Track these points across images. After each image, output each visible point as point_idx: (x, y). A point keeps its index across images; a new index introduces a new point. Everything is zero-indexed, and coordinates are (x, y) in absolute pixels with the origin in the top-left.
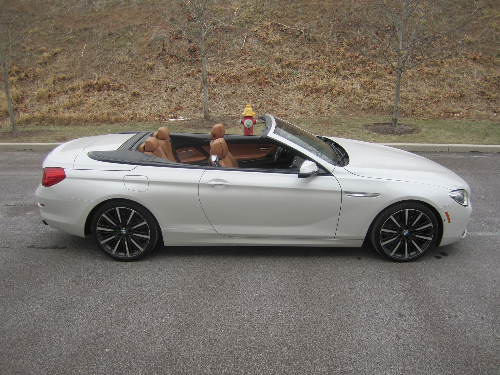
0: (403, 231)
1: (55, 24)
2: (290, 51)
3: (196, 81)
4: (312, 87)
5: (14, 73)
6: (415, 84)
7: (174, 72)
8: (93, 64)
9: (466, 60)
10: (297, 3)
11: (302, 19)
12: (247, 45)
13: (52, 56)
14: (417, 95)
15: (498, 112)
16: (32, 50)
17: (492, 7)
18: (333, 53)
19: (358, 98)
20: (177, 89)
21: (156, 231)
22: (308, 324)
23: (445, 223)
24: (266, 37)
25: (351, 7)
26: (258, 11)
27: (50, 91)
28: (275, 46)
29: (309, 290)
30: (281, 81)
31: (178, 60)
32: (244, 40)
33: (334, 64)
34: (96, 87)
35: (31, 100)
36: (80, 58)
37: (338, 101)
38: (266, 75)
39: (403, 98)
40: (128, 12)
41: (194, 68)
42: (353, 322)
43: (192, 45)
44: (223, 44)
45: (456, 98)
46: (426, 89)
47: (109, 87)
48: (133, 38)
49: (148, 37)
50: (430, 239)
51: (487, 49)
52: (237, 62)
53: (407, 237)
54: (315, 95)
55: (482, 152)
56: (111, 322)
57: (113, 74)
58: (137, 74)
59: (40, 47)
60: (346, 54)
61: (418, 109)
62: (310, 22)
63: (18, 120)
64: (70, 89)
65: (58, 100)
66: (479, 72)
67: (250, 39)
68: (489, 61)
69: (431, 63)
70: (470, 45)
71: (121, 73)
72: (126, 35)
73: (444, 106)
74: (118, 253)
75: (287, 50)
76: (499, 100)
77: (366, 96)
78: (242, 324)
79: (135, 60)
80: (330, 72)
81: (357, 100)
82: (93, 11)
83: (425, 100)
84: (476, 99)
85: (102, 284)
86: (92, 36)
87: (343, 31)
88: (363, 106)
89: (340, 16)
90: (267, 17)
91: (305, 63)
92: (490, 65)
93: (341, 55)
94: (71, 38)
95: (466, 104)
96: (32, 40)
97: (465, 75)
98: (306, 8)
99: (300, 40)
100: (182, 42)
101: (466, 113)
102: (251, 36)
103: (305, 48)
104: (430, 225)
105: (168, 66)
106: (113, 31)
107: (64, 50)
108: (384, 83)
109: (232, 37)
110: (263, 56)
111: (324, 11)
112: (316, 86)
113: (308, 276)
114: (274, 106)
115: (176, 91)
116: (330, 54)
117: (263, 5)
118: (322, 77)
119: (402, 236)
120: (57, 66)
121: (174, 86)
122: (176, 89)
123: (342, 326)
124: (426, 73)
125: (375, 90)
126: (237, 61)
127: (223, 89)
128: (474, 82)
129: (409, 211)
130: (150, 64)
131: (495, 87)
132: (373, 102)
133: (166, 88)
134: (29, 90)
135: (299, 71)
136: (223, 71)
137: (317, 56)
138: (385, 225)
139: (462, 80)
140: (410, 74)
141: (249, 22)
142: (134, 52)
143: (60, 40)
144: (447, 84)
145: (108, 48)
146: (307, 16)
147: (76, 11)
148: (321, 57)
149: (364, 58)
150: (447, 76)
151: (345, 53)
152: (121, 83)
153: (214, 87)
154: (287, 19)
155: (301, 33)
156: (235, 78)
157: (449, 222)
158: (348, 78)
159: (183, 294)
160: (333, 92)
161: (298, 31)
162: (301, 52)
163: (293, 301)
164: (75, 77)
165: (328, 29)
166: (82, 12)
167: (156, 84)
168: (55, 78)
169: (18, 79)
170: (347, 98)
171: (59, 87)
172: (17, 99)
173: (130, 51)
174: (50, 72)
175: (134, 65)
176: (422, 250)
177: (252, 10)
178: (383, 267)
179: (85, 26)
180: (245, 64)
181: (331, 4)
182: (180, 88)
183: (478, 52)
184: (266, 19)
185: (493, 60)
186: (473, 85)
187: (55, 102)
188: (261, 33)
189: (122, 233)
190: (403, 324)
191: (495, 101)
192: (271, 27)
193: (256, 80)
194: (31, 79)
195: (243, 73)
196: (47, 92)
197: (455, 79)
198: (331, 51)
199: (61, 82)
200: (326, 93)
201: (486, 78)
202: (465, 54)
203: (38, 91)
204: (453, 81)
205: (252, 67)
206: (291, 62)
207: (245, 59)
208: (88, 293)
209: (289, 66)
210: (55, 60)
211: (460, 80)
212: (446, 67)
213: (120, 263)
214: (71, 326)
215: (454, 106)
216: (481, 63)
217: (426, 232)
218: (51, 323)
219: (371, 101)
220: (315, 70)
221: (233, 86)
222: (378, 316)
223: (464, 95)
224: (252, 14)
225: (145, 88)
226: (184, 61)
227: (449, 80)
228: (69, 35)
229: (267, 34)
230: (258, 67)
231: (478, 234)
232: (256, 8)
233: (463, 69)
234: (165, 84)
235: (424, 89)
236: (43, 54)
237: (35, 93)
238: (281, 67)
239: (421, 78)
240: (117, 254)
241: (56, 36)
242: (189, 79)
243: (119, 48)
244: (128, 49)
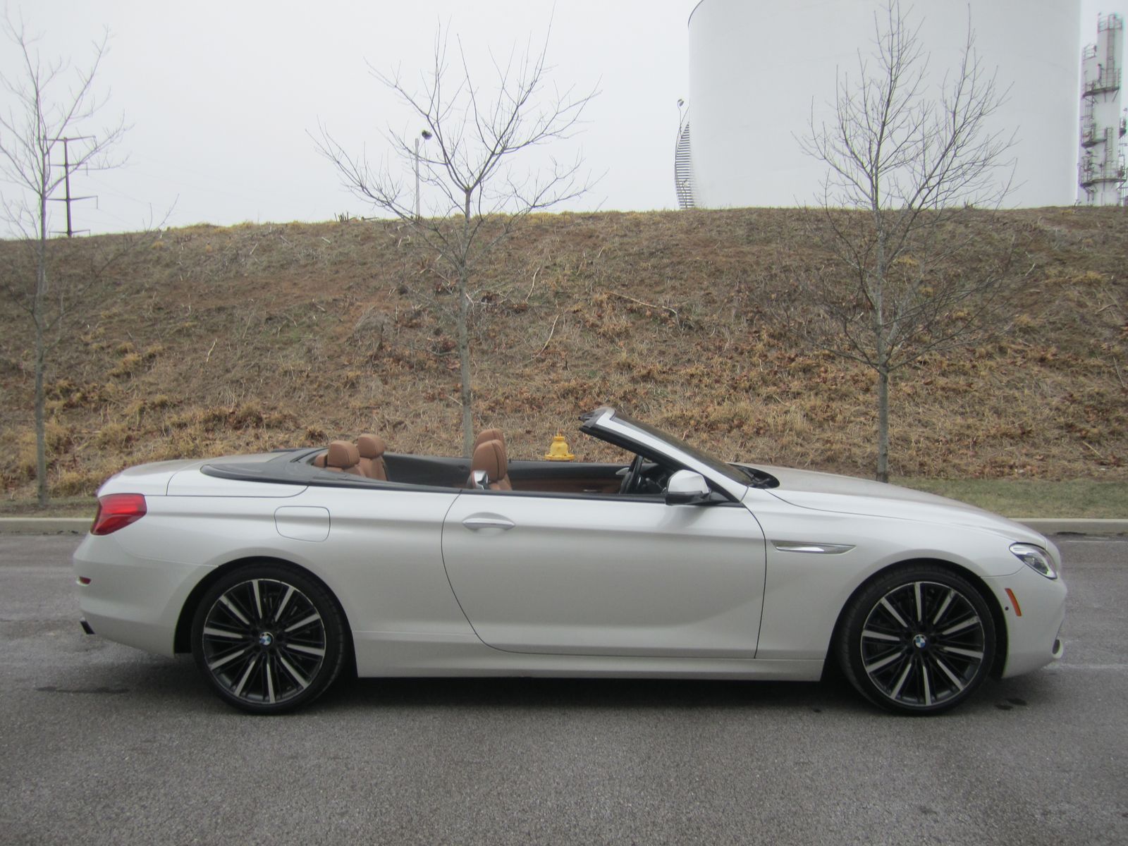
0: (915, 638)
1: (158, 299)
2: (649, 350)
3: (449, 410)
4: (698, 418)
5: (58, 392)
6: (920, 410)
7: (401, 392)
8: (229, 376)
9: (1025, 363)
10: (663, 257)
11: (674, 288)
12: (558, 338)
13: (143, 360)
14: (928, 432)
15: (1109, 464)
16: (102, 348)
17: (1064, 263)
18: (742, 353)
19: (800, 441)
20: (405, 426)
21: (341, 638)
22: (698, 828)
23: (1010, 616)
24: (599, 323)
25: (773, 264)
26: (580, 275)
27: (130, 429)
28: (617, 340)
29: (701, 767)
30: (631, 407)
31: (411, 367)
32: (551, 328)
33: (744, 373)
34: (231, 420)
35: (87, 447)
36: (203, 365)
37: (756, 447)
38: (598, 396)
39: (898, 439)
40: (310, 277)
41: (445, 384)
42: (808, 823)
43: (440, 339)
44: (507, 336)
45: (1013, 438)
46: (945, 421)
47: (259, 421)
48: (317, 325)
49: (349, 325)
50: (979, 655)
51: (1066, 341)
52: (536, 371)
53: (924, 651)
54: (704, 436)
55: (1085, 534)
56: (216, 823)
57: (269, 395)
58: (321, 396)
59: (121, 343)
60: (769, 354)
61: (933, 460)
62: (690, 293)
63: (51, 485)
64: (173, 424)
65: (146, 446)
66: (1057, 385)
67: (564, 326)
68: (1074, 363)
69: (952, 368)
70: (1029, 334)
71: (287, 395)
72: (304, 320)
73: (988, 453)
74: (247, 694)
75: (643, 347)
76: (1107, 440)
77: (817, 437)
78: (535, 827)
79: (319, 367)
80: (735, 388)
81: (797, 444)
82: (239, 275)
83: (947, 442)
84: (1057, 439)
85: (204, 754)
86: (232, 322)
87: (760, 309)
88: (811, 456)
89: (752, 282)
90: (600, 285)
91: (683, 372)
92: (1077, 372)
93: (757, 355)
94: (187, 325)
95: (1035, 449)
96: (106, 329)
97: (1026, 391)
98: (681, 267)
99: (670, 328)
100: (420, 334)
101: (1039, 467)
102: (566, 321)
103: (681, 344)
104: (975, 620)
105: (389, 381)
106: (275, 312)
107: (169, 348)
108: (853, 409)
109: (526, 323)
110: (592, 360)
111: (718, 273)
112: (707, 417)
113: (698, 742)
114: (617, 459)
115: (404, 429)
116: (735, 355)
117: (592, 263)
118: (720, 399)
119: (912, 649)
120: (151, 380)
121: (399, 419)
122: (403, 425)
123: (781, 831)
124: (943, 389)
125: (836, 424)
126: (535, 368)
127: (504, 424)
128: (1048, 404)
129: (923, 587)
130: (351, 374)
131: (1094, 414)
132: (834, 447)
133: (382, 422)
134: (86, 427)
135: (670, 388)
136: (507, 390)
137: (708, 359)
138: (870, 620)
139: (1022, 402)
140: (909, 391)
141: (563, 295)
142: (318, 353)
143: (165, 329)
144: (990, 410)
145: (263, 345)
146: (683, 282)
147: (203, 276)
148: (715, 360)
149: (809, 362)
150: (989, 395)
151: (765, 353)
152: (286, 413)
153: (485, 420)
154: (642, 288)
155: (672, 314)
156: (531, 402)
157: (1019, 613)
158: (776, 401)
159: (394, 772)
160: (745, 428)
161: (665, 310)
162: (672, 351)
163: (662, 785)
164: (186, 401)
165: (728, 305)
166: (216, 278)
167: (361, 415)
168: (145, 404)
169: (65, 405)
170: (776, 441)
171: (150, 420)
172: (56, 445)
173: (309, 351)
174: (136, 391)
175: (317, 377)
176: (964, 683)
177: (568, 272)
178: (875, 724)
179: (221, 303)
180: (553, 376)
181: (732, 260)
182: (412, 423)
183: (1049, 346)
184: (599, 289)
185: (1083, 361)
186: (1047, 411)
187: (139, 450)
188: (587, 316)
189: (262, 644)
190: (933, 827)
191: (1099, 443)
192: (607, 304)
193: (577, 406)
194: (93, 405)
195: (549, 392)
196: (123, 430)
197: (1007, 399)
198: (737, 349)
199: (155, 411)
200: (729, 432)
201: (1071, 396)
202: (1021, 351)
203: (104, 428)
204: (1003, 405)
205: (569, 381)
206: (651, 370)
207: (554, 365)
208: (168, 769)
209: (647, 377)
210: (150, 368)
211: (1017, 400)
212: (983, 376)
213: (249, 718)
214: (118, 828)
215: (1011, 454)
216: (1057, 368)
217: (966, 639)
218: (68, 824)
219: (829, 445)
220: (703, 386)
221: (528, 419)
222: (869, 813)
223: (1030, 432)
224: (568, 280)
225: (336, 423)
226: (422, 369)
227: (993, 402)
228: (185, 319)
229: (600, 317)
230: (580, 381)
231: (1092, 667)
232: (578, 268)
233: (1022, 380)
234: (380, 416)
235: (943, 420)
236: (124, 356)
237: (99, 433)
238: (630, 381)
239: (932, 398)
240: (246, 697)
241: (155, 322)
242: (434, 404)
243: (286, 344)
244: (305, 347)
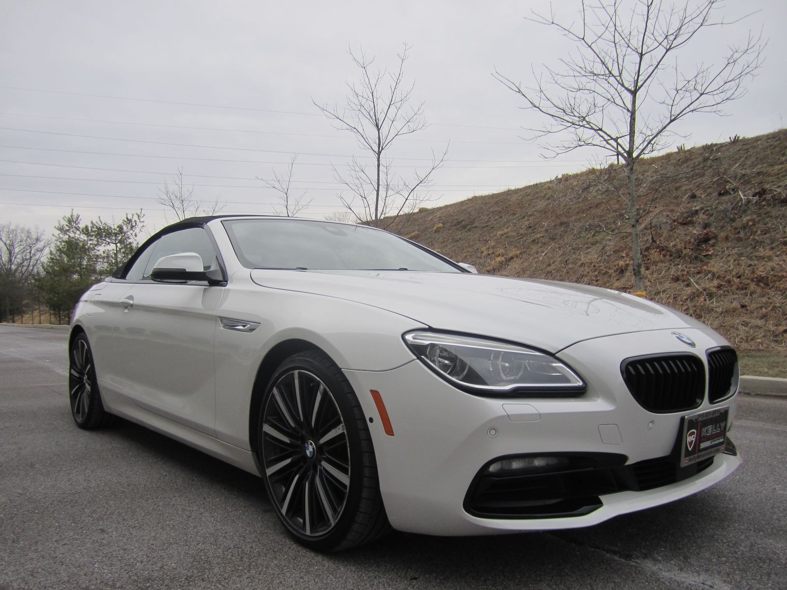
1: (532, 221)
3: (686, 288)
7: (656, 276)
13: (506, 261)
16: (489, 254)
31: (671, 256)
36: (538, 262)
41: (694, 268)
43: (706, 231)
48: (618, 229)
53: (314, 464)
58: (597, 281)
72: (611, 226)
79: (605, 259)
82: (586, 199)
94: (540, 236)
96: (496, 243)
100: (691, 229)
104: (339, 430)
105: (651, 267)
107: (525, 252)
126: (779, 250)
127: (726, 299)
130: (621, 263)
136: (741, 270)
142: (609, 249)
143: (527, 240)
145: (577, 246)
147: (564, 203)
153: (710, 296)
157: (389, 431)
166: (571, 203)
173: (604, 248)
176: (335, 517)
179: (565, 220)
221: (751, 295)
226: (679, 257)
228: (540, 232)
241: (524, 235)
242: (676, 285)
243: (592, 244)
244: (602, 245)
